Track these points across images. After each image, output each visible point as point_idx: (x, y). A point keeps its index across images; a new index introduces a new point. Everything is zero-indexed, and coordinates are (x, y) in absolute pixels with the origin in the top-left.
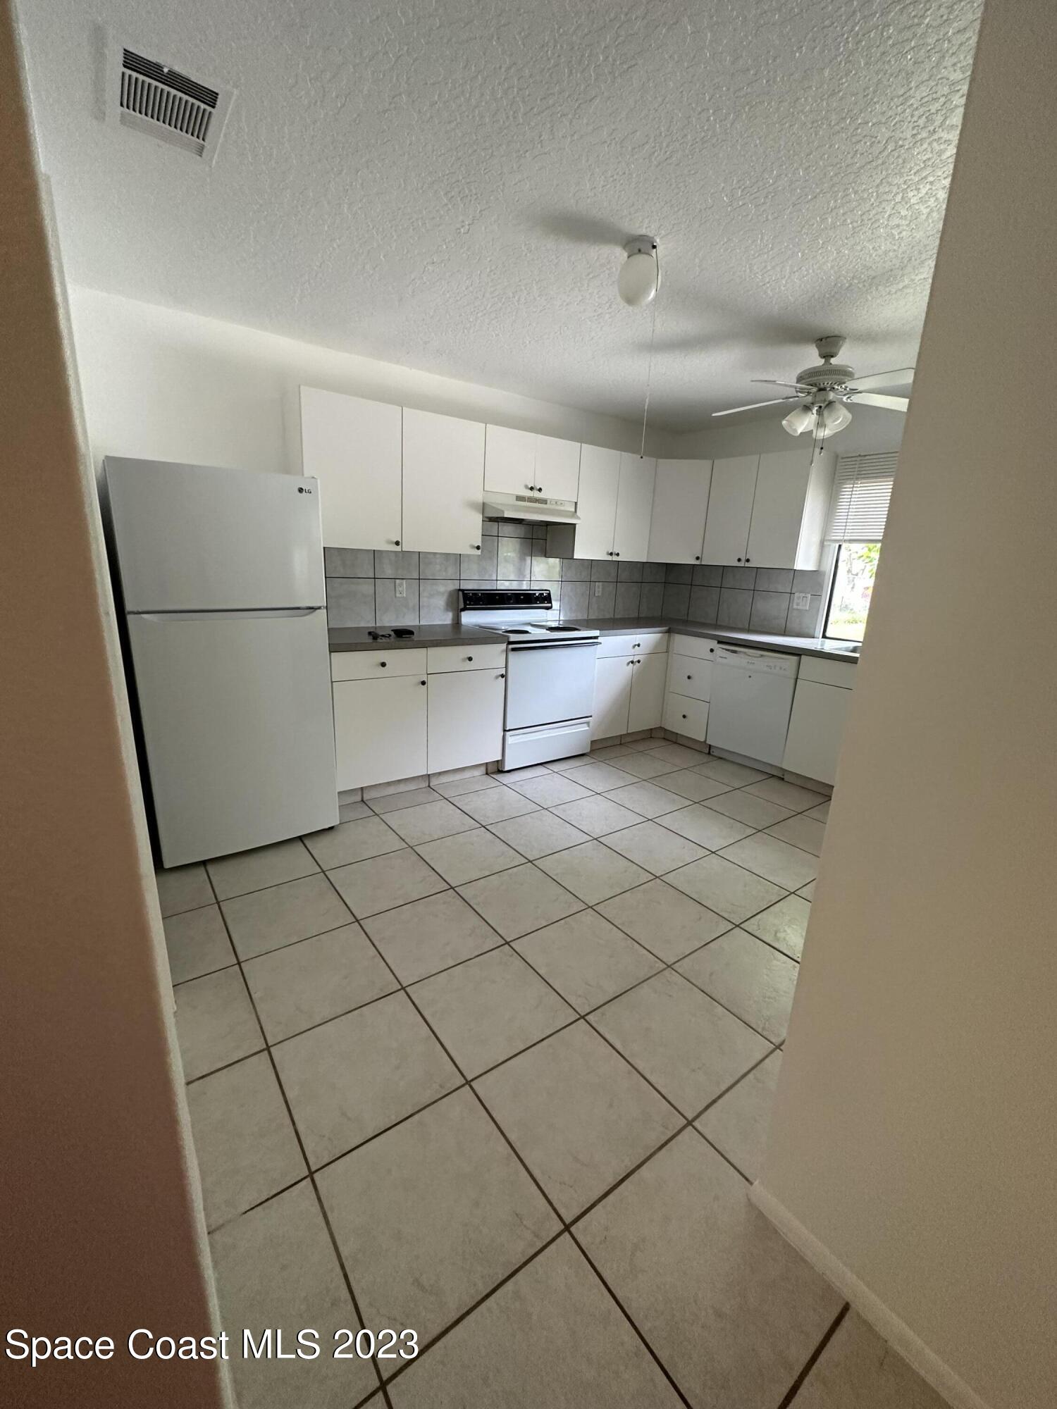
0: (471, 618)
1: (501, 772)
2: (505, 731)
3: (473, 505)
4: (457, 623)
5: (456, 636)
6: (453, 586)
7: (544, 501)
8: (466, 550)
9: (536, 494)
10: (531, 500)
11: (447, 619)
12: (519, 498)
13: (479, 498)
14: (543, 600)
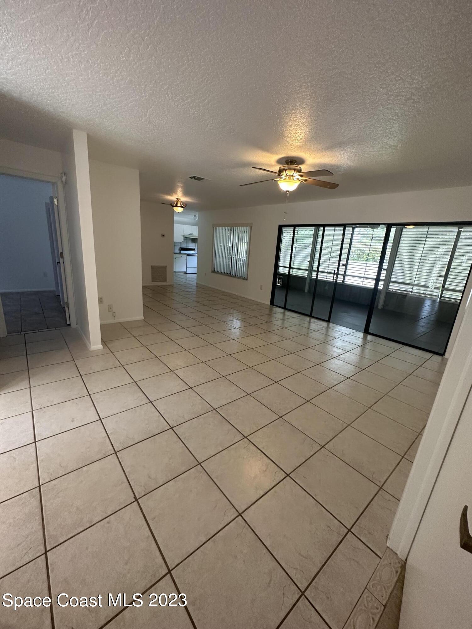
0: (182, 252)
1: (186, 274)
2: (187, 267)
3: (182, 236)
4: (180, 252)
5: (180, 253)
6: (180, 247)
7: (193, 235)
8: (181, 242)
9: (191, 234)
10: (191, 235)
11: (179, 252)
12: (189, 235)
13: (183, 234)
14: (194, 250)
